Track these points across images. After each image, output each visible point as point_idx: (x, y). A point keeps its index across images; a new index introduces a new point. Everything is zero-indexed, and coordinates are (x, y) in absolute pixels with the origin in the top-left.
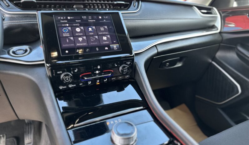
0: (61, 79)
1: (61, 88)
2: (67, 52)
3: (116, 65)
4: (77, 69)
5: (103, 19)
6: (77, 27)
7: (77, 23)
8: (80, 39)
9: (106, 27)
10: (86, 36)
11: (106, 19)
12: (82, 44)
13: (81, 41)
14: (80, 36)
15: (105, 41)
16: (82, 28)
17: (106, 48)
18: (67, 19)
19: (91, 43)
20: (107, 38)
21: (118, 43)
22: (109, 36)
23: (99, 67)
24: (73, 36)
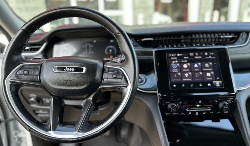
0: (168, 109)
1: (167, 114)
2: (175, 86)
3: (217, 102)
4: (181, 102)
5: (208, 55)
6: (185, 63)
7: (185, 60)
8: (186, 75)
9: (211, 63)
10: (192, 72)
11: (212, 56)
12: (187, 80)
13: (187, 76)
14: (186, 72)
15: (208, 77)
16: (189, 64)
17: (209, 85)
18: (176, 56)
19: (196, 79)
20: (211, 74)
21: (221, 80)
22: (212, 73)
23: (200, 102)
24: (181, 72)
